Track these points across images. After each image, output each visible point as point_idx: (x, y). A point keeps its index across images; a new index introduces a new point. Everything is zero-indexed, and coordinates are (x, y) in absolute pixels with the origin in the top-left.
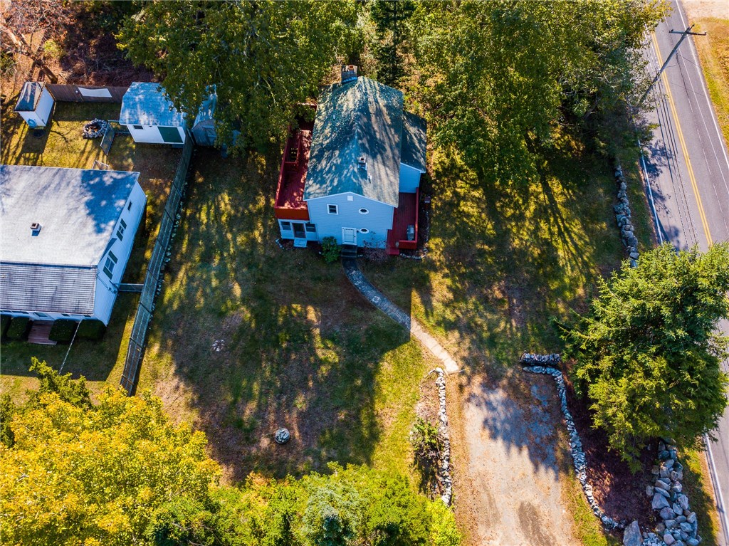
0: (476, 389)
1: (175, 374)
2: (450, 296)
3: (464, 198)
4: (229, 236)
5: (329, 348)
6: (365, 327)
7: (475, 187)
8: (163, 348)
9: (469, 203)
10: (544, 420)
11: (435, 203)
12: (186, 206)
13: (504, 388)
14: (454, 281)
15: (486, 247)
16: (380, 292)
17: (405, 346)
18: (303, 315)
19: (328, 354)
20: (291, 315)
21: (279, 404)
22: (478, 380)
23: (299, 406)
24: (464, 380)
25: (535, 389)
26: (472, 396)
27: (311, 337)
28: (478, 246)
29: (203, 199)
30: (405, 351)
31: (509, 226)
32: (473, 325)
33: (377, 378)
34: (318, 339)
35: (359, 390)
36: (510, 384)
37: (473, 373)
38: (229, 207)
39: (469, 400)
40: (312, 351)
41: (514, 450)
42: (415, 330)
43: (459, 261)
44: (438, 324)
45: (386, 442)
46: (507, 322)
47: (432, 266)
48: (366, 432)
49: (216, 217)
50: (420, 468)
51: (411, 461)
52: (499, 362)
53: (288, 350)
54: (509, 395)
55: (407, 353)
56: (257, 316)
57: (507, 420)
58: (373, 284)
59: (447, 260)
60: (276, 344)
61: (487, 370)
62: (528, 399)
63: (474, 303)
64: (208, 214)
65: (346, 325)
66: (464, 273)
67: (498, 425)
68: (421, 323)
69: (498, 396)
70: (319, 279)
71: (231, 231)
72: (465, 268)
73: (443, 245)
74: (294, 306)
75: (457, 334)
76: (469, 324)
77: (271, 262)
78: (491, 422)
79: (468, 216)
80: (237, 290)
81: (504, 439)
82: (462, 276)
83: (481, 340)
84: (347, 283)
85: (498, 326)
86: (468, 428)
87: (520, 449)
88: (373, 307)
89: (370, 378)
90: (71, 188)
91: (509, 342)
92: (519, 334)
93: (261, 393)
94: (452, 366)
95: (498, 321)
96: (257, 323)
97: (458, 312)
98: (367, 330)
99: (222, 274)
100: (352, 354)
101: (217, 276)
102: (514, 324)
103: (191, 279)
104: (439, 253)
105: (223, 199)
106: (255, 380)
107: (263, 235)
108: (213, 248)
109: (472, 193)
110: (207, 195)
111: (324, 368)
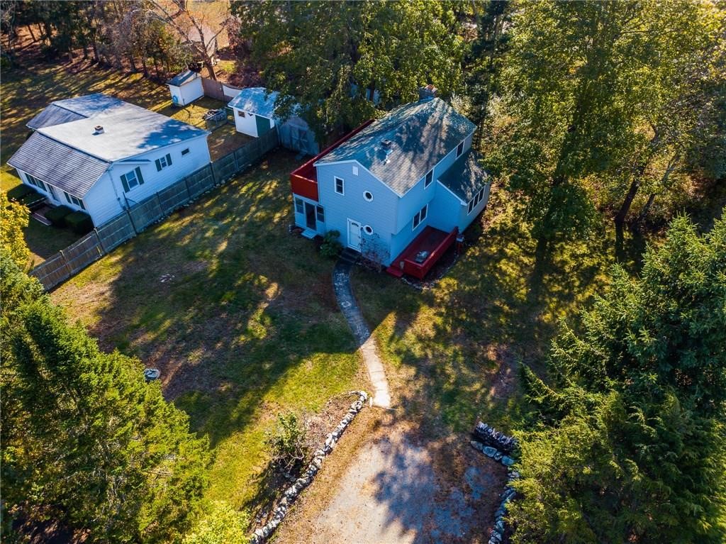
0: (396, 435)
2: (432, 334)
3: (510, 259)
4: (253, 209)
5: (263, 324)
6: (315, 322)
7: (527, 254)
8: (121, 261)
9: (511, 264)
10: (462, 514)
11: (473, 251)
12: (236, 178)
13: (432, 452)
14: (445, 322)
15: (506, 308)
16: (356, 300)
17: (344, 356)
18: (263, 288)
19: (258, 327)
20: (252, 283)
21: (174, 348)
22: (405, 427)
23: (190, 358)
24: (388, 419)
25: (473, 471)
26: (386, 439)
27: (255, 308)
28: (497, 303)
29: (255, 179)
30: (342, 360)
31: (548, 300)
32: (439, 371)
33: (290, 371)
34: (260, 312)
35: (261, 372)
36: (442, 450)
37: (403, 417)
38: (271, 191)
39: (376, 442)
40: (245, 319)
41: (396, 527)
42: (368, 348)
43: (466, 307)
44: (398, 352)
45: (248, 435)
46: (483, 386)
47: (430, 301)
48: (235, 415)
49: (253, 193)
50: (262, 483)
51: (259, 470)
52: (445, 421)
53: (224, 309)
54: (432, 462)
55: (340, 364)
56: (221, 271)
57: (410, 488)
58: (352, 290)
59: (452, 301)
60: (219, 298)
61: (423, 422)
62: (455, 478)
63: (455, 351)
64: (249, 189)
65: (297, 312)
66: (462, 320)
67: (395, 487)
68: (378, 343)
69: (420, 456)
70: (304, 266)
71: (257, 206)
72: (467, 315)
73: (456, 288)
74: (262, 277)
75: (412, 371)
76: (434, 367)
77: (271, 238)
78: (387, 479)
79: (503, 274)
80: (223, 246)
81: (391, 507)
82: (459, 322)
83: (438, 390)
84: (328, 282)
85: (469, 385)
86: (353, 470)
87: (405, 531)
88: (336, 309)
89: (282, 368)
91: (473, 407)
92: (491, 405)
93: (167, 331)
94: (383, 398)
95: (473, 381)
96: (215, 277)
97: (429, 352)
98: (314, 325)
99: (221, 233)
100: (281, 339)
101: (215, 230)
102: (492, 392)
103: (192, 224)
104: (446, 292)
105: (271, 184)
106: (172, 317)
107: (282, 219)
108: (231, 213)
109: (521, 257)
110: (260, 177)
111: (243, 338)
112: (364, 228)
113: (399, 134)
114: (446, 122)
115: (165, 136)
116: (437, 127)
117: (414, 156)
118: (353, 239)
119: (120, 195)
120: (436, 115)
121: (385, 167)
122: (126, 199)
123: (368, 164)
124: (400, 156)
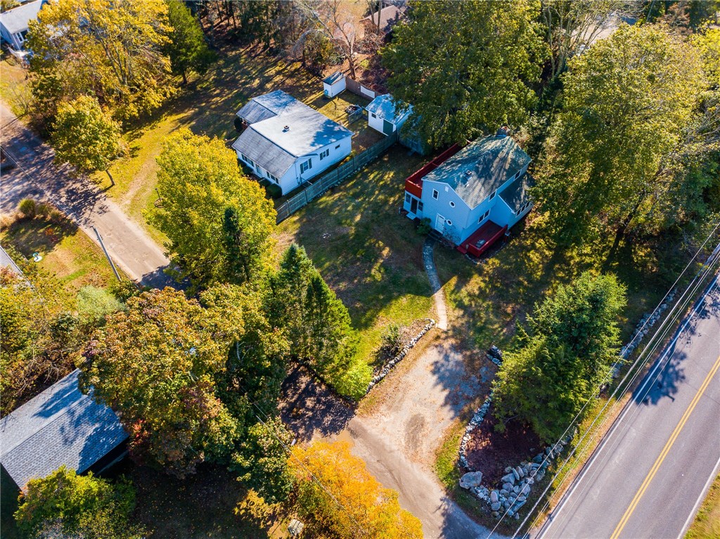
0: (447, 344)
1: (295, 235)
2: (477, 293)
3: (537, 250)
4: (377, 192)
5: (380, 272)
6: (409, 275)
7: (549, 249)
8: (299, 220)
9: (537, 254)
10: (475, 387)
11: (515, 242)
12: (367, 167)
13: (465, 356)
14: (486, 287)
15: (526, 283)
16: (435, 265)
17: (424, 298)
18: (381, 249)
19: (377, 273)
20: (374, 246)
21: (332, 279)
22: (452, 341)
23: (341, 286)
24: (443, 336)
25: (484, 370)
26: (441, 346)
27: (376, 261)
28: (521, 279)
29: (379, 168)
30: (422, 300)
31: (553, 281)
32: (477, 314)
33: (394, 302)
34: (379, 264)
35: (378, 300)
36: (470, 356)
37: (453, 337)
38: (389, 179)
39: (436, 346)
40: (370, 268)
41: (440, 387)
42: (438, 295)
43: (501, 279)
44: (455, 301)
45: (370, 331)
46: (500, 327)
47: (480, 272)
48: (363, 320)
49: (378, 180)
50: (377, 356)
51: (376, 350)
52: (475, 342)
53: (358, 260)
54: (464, 361)
55: (422, 302)
56: (357, 235)
57: (450, 371)
58: (434, 259)
59: (494, 274)
60: (355, 253)
61: (463, 341)
62: (474, 370)
63: (488, 305)
64: (375, 177)
65: (400, 268)
66: (497, 287)
67: (442, 369)
68: (445, 294)
69: (459, 357)
70: (406, 239)
71: (380, 191)
72: (501, 284)
73: (498, 265)
74: (380, 242)
75: (461, 312)
76: (474, 312)
77: (387, 216)
78: (439, 365)
79: (530, 260)
80: (358, 218)
81: (439, 378)
82: (494, 288)
83: (474, 325)
84: (420, 250)
85: (492, 325)
86: (423, 358)
87: (444, 389)
88: (422, 268)
89: (389, 299)
90: (316, 123)
91: (492, 337)
92: (502, 337)
93: (327, 269)
94: (443, 325)
95: (495, 323)
96: (354, 238)
97: (473, 303)
98: (409, 278)
99: (357, 207)
100: (390, 282)
101: (353, 206)
102: (504, 331)
103: (340, 199)
104: (491, 267)
105: (389, 174)
106: (330, 261)
107: (394, 202)
108: (363, 193)
109: (545, 250)
110: (383, 168)
111: (369, 279)
112: (447, 221)
113: (477, 165)
114: (511, 156)
115: (326, 136)
116: (504, 160)
117: (485, 181)
118: (439, 224)
119: (298, 176)
120: (505, 151)
121: (465, 189)
122: (301, 178)
123: (454, 186)
124: (475, 181)
